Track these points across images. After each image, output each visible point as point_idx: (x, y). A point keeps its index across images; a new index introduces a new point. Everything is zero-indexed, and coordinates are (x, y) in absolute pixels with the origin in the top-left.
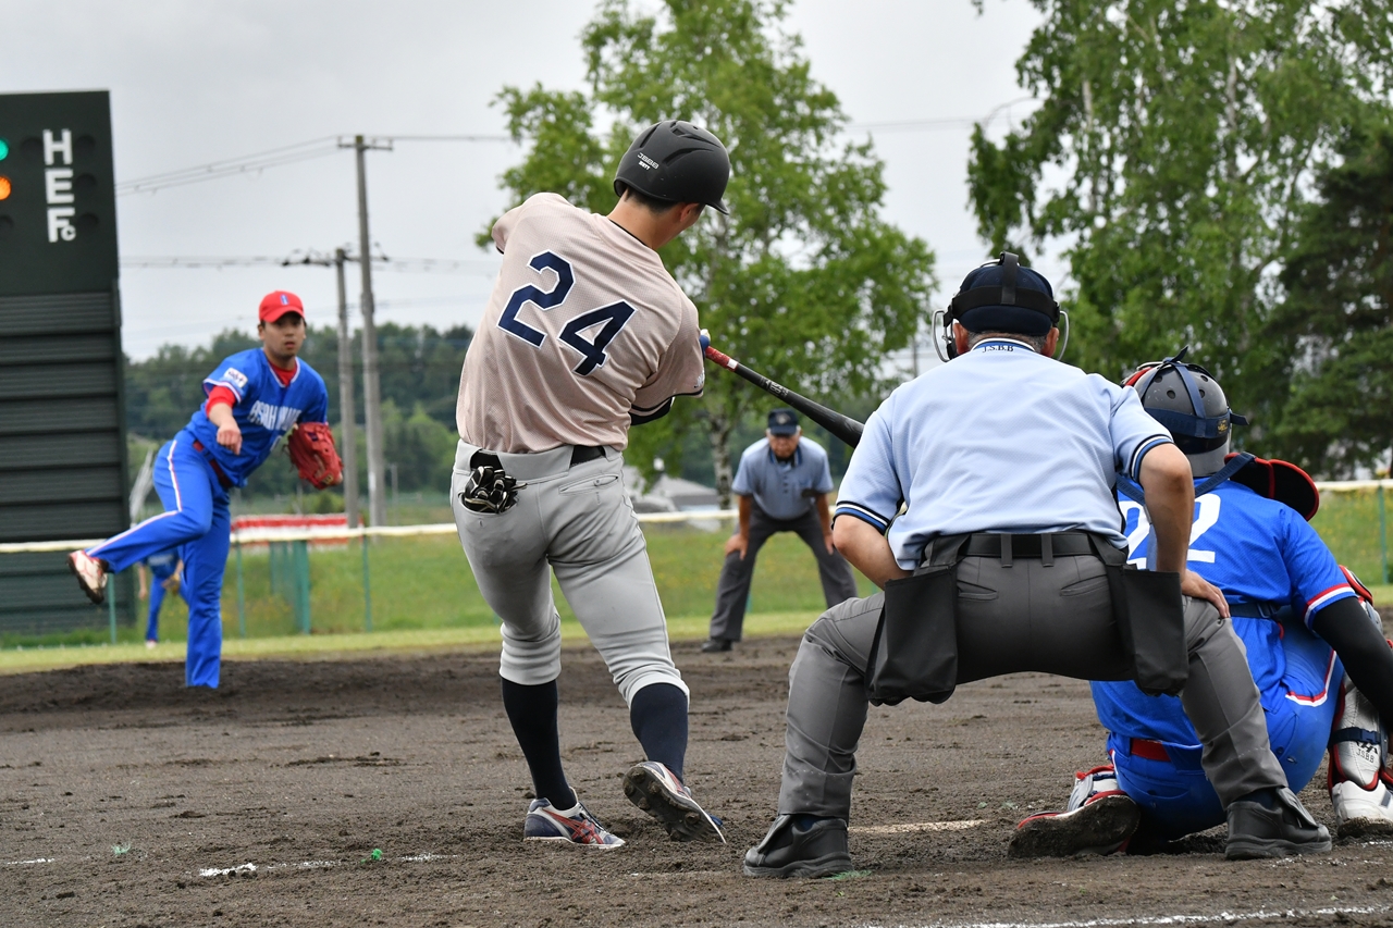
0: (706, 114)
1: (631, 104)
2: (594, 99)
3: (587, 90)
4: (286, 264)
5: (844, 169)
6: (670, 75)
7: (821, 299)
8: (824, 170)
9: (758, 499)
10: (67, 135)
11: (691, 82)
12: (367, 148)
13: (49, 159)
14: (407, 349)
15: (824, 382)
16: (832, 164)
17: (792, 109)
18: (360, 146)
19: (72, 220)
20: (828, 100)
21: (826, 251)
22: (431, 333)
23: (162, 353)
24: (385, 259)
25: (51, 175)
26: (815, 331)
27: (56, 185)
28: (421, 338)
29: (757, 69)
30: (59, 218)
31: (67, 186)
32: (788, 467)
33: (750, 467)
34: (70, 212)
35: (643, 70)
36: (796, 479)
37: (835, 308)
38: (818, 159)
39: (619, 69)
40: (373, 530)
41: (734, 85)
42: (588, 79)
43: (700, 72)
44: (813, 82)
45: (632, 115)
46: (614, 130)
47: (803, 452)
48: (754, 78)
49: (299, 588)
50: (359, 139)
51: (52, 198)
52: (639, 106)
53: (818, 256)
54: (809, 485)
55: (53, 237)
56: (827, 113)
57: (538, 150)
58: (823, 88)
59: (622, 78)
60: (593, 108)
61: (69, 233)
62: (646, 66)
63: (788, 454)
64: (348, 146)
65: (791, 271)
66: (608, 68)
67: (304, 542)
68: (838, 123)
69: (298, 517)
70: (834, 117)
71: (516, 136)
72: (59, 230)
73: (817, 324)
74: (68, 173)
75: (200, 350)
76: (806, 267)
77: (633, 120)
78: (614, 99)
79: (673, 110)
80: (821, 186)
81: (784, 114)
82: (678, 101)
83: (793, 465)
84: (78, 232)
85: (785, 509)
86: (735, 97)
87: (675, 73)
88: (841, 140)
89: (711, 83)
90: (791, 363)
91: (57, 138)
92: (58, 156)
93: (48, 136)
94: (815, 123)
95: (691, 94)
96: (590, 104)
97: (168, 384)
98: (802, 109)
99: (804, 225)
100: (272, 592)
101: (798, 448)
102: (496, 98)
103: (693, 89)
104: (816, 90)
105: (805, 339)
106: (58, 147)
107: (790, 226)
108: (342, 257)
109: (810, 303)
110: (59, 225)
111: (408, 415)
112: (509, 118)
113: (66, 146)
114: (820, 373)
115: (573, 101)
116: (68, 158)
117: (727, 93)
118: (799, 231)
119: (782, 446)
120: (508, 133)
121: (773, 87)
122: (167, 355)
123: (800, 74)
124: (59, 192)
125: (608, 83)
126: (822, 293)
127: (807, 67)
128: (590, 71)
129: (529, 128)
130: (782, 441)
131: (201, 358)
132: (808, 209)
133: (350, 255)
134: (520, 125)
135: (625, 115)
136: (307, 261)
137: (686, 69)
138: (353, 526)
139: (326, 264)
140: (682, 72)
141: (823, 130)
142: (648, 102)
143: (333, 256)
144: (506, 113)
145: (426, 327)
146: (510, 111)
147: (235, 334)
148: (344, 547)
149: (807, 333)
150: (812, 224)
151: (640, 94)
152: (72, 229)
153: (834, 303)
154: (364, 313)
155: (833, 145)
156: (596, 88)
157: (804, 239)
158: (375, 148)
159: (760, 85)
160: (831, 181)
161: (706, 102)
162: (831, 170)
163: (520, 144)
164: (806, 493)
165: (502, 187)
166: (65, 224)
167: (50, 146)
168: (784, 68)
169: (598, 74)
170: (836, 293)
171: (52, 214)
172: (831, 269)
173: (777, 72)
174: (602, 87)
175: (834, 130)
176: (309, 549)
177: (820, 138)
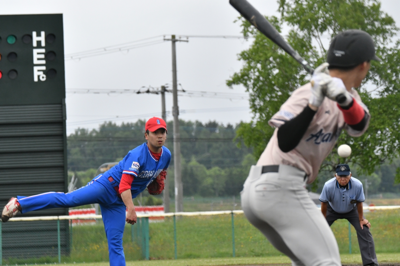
0: (333, 27)
1: (298, 22)
2: (281, 20)
3: (279, 16)
4: (139, 93)
5: (396, 52)
6: (317, 9)
7: (384, 111)
8: (387, 53)
9: (330, 203)
10: (43, 33)
11: (327, 13)
12: (177, 41)
13: (35, 44)
14: (188, 132)
15: (386, 150)
16: (391, 50)
17: (373, 25)
18: (174, 40)
19: (45, 72)
20: (389, 21)
21: (387, 90)
22: (199, 124)
23: (77, 132)
24: (184, 91)
25: (35, 51)
26: (382, 126)
27: (38, 56)
28: (194, 127)
29: (357, 7)
30: (39, 71)
31: (43, 56)
32: (345, 190)
33: (327, 190)
34: (44, 68)
35: (305, 7)
36: (349, 195)
37: (391, 116)
38: (384, 48)
39: (293, 6)
40: (177, 214)
41: (347, 14)
42: (279, 11)
43: (331, 8)
44: (382, 12)
45: (299, 27)
46: (290, 34)
47: (352, 184)
48: (356, 11)
49: (145, 239)
50: (173, 37)
51: (36, 62)
52: (303, 23)
53: (383, 92)
54: (354, 198)
55: (36, 79)
56: (388, 27)
57: (256, 43)
58: (387, 15)
59: (295, 10)
60: (282, 23)
61: (43, 77)
62: (306, 5)
63: (345, 184)
64: (168, 40)
65: (371, 99)
66: (288, 6)
67: (147, 218)
68: (394, 31)
69: (141, 207)
70: (392, 29)
71: (246, 36)
72: (39, 76)
73: (383, 123)
74: (43, 51)
75: (94, 131)
76: (378, 97)
77: (299, 30)
78: (291, 20)
79: (319, 25)
80: (385, 59)
81: (369, 27)
82: (320, 21)
83: (347, 189)
84: (47, 77)
85: (343, 208)
86: (347, 19)
87: (319, 8)
88: (395, 39)
89: (336, 13)
90: (371, 140)
91: (39, 35)
92: (39, 43)
93: (34, 34)
94: (384, 31)
95: (326, 18)
96: (280, 22)
97: (79, 146)
98: (377, 24)
99: (377, 78)
100: (132, 241)
101: (350, 182)
102: (237, 19)
103: (328, 15)
104: (383, 16)
105: (377, 130)
106: (39, 39)
107: (371, 78)
108: (164, 90)
109: (380, 114)
110: (38, 74)
111: (188, 161)
112: (243, 28)
113: (42, 39)
114: (384, 145)
115: (272, 21)
116: (43, 44)
117: (344, 18)
118: (375, 80)
119: (343, 181)
120: (242, 35)
121: (364, 15)
122: (79, 133)
123: (376, 9)
124: (39, 59)
125: (287, 12)
126: (385, 109)
127: (379, 6)
128: (280, 7)
129: (252, 33)
130: (343, 179)
131: (94, 134)
132: (379, 71)
133: (167, 89)
134: (248, 31)
135: (296, 27)
136: (148, 92)
137: (325, 7)
138: (167, 211)
139: (157, 93)
140: (322, 7)
141: (387, 35)
142: (307, 21)
143: (160, 89)
144: (241, 26)
145: (197, 122)
146: (243, 25)
147: (110, 123)
148: (163, 221)
149: (378, 127)
150: (381, 77)
151: (303, 18)
152: (45, 76)
153: (391, 114)
154: (173, 115)
155: (391, 41)
156: (283, 15)
157: (377, 84)
158: (180, 41)
159: (359, 14)
160: (390, 57)
161: (333, 21)
162: (390, 53)
163: (247, 40)
164: (352, 202)
165: (239, 60)
166: (41, 73)
167: (35, 39)
168: (369, 6)
169: (284, 8)
170: (392, 109)
171: (36, 69)
172: (389, 98)
173: (367, 8)
174: (285, 14)
175: (392, 35)
176: (150, 221)
177: (385, 39)
